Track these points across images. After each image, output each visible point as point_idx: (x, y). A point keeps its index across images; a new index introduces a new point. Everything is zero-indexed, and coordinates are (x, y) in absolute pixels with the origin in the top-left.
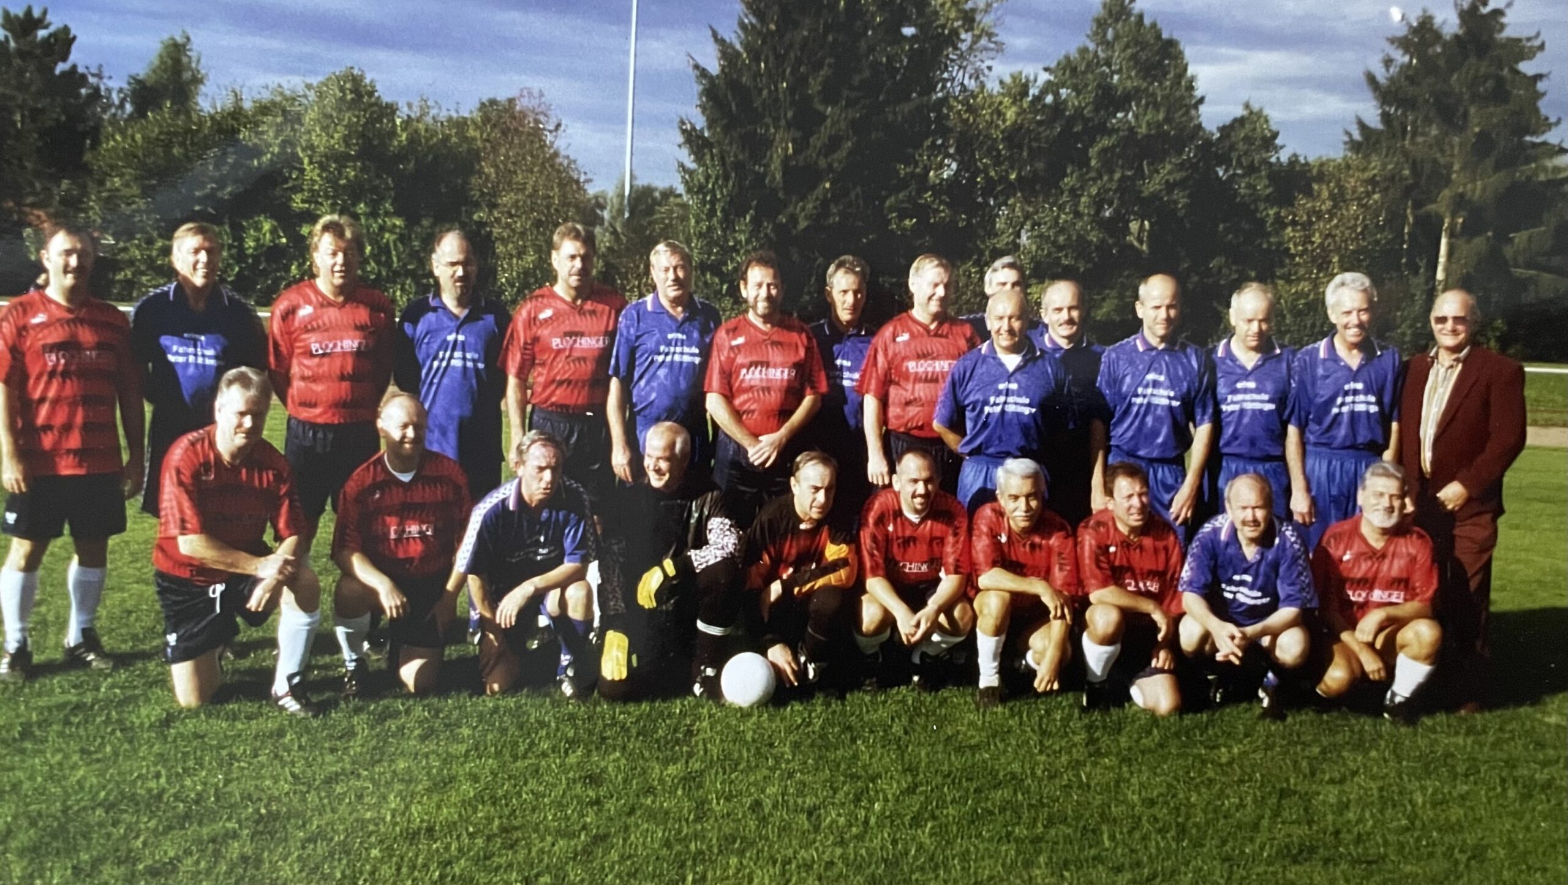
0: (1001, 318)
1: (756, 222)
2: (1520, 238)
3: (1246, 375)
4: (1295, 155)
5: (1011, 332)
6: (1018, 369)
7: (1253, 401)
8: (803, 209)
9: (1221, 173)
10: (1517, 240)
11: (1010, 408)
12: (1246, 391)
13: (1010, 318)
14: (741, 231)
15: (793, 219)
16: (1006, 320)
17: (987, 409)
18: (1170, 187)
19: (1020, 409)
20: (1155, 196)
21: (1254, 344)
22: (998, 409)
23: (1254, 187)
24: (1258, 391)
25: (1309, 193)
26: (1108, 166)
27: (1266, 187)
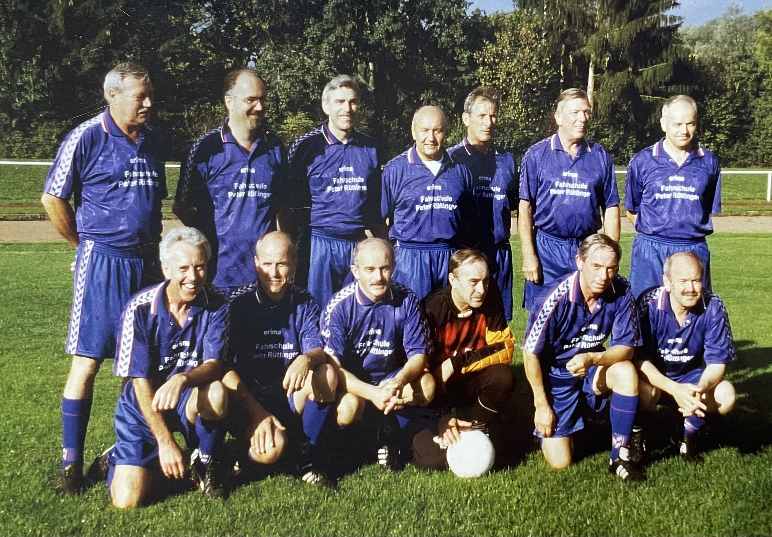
0: (427, 130)
1: (42, 64)
2: (647, 72)
3: (677, 171)
4: (478, 10)
5: (435, 142)
6: (440, 173)
7: (682, 192)
8: (86, 53)
9: (424, 25)
10: (645, 74)
11: (437, 206)
12: (674, 183)
13: (434, 130)
14: (28, 73)
15: (78, 63)
16: (431, 132)
17: (418, 207)
18: (389, 35)
19: (446, 206)
20: (379, 43)
21: (683, 143)
22: (428, 207)
23: (452, 36)
24: (685, 184)
25: (493, 41)
26: (340, 20)
27: (462, 35)
